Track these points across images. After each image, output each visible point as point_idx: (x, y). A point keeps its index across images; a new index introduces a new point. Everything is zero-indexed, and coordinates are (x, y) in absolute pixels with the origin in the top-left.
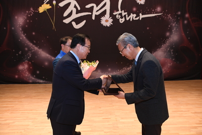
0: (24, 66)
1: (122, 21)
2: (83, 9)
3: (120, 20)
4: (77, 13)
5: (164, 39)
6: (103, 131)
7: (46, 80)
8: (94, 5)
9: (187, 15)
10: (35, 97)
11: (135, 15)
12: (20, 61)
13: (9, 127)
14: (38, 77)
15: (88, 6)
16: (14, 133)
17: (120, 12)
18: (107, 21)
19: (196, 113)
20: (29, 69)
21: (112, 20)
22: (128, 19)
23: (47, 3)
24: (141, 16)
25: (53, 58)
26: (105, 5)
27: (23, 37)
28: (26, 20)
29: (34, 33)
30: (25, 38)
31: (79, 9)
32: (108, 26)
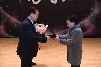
1: (63, 0)
7: (15, 36)
10: (8, 46)
14: (10, 34)
20: (4, 29)
25: (20, 22)
29: (7, 6)
30: (1, 9)
32: (55, 3)
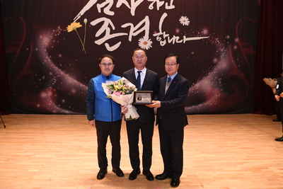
0: (47, 93)
1: (163, 43)
2: (119, 30)
3: (161, 42)
4: (111, 33)
5: (211, 66)
7: (73, 111)
8: (132, 25)
9: (237, 40)
10: (59, 128)
11: (178, 38)
12: (43, 87)
14: (64, 106)
15: (124, 26)
16: (35, 165)
17: (161, 33)
18: (145, 44)
19: (243, 148)
20: (53, 98)
21: (151, 42)
22: (169, 41)
23: (77, 22)
24: (185, 39)
25: (81, 85)
26: (144, 24)
27: (47, 60)
28: (52, 40)
29: (60, 56)
30: (50, 60)
31: (114, 28)
32: (147, 49)
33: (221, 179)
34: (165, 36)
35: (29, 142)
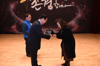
1: (57, 7)
2: (40, 2)
3: (56, 7)
4: (37, 4)
6: (48, 55)
9: (85, 6)
10: (19, 40)
11: (63, 5)
12: (12, 24)
13: (7, 53)
14: (20, 31)
15: (42, 1)
16: (9, 55)
17: (56, 4)
18: (50, 8)
19: (87, 47)
20: (16, 28)
21: (53, 7)
22: (60, 7)
24: (66, 6)
27: (13, 14)
28: (15, 6)
29: (18, 12)
31: (38, 2)
32: (51, 9)
33: (80, 60)
34: (58, 5)
35: (7, 45)
